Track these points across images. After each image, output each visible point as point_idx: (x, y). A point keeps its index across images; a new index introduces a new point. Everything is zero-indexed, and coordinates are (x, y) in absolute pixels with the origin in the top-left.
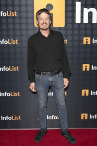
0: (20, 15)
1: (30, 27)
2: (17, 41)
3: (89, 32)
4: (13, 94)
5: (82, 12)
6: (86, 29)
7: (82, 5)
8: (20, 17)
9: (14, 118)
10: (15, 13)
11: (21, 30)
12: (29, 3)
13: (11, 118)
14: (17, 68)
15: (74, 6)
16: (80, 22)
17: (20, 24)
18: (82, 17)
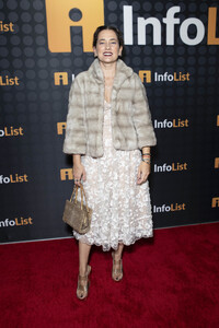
0: (20, 30)
1: (41, 51)
2: (16, 79)
3: (148, 61)
4: (14, 179)
5: (135, 24)
6: (142, 56)
7: (134, 12)
8: (21, 34)
9: (19, 222)
10: (11, 25)
11: (23, 57)
12: (37, 5)
13: (14, 223)
14: (20, 129)
15: (120, 12)
16: (131, 43)
17: (22, 46)
18: (135, 34)
